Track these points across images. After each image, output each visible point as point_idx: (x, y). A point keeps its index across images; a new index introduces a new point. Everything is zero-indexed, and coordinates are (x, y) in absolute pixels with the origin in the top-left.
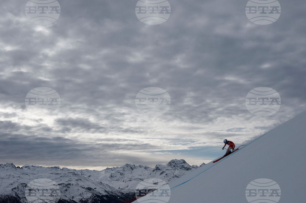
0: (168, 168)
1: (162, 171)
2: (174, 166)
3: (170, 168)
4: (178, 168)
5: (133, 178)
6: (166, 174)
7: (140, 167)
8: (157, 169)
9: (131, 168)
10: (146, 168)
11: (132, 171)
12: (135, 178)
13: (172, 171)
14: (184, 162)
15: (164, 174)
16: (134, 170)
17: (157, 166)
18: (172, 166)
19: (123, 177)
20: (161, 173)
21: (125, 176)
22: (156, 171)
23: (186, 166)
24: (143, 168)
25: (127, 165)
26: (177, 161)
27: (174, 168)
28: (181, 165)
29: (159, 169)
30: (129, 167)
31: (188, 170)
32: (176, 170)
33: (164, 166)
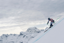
0: (27, 33)
1: (24, 35)
2: (30, 32)
3: (28, 33)
4: (33, 32)
5: (8, 42)
6: (27, 37)
7: (11, 35)
8: (21, 34)
9: (6, 36)
10: (14, 35)
11: (7, 38)
12: (9, 42)
13: (30, 34)
14: (36, 28)
15: (26, 37)
16: (8, 37)
17: (21, 33)
18: (29, 32)
19: (2, 42)
20: (24, 37)
21: (3, 41)
22: (20, 36)
23: (37, 31)
24: (13, 35)
25: (3, 35)
26: (31, 29)
27: (31, 33)
28: (34, 30)
29: (22, 34)
30: (5, 36)
31: (38, 32)
32: (32, 34)
33: (25, 32)
